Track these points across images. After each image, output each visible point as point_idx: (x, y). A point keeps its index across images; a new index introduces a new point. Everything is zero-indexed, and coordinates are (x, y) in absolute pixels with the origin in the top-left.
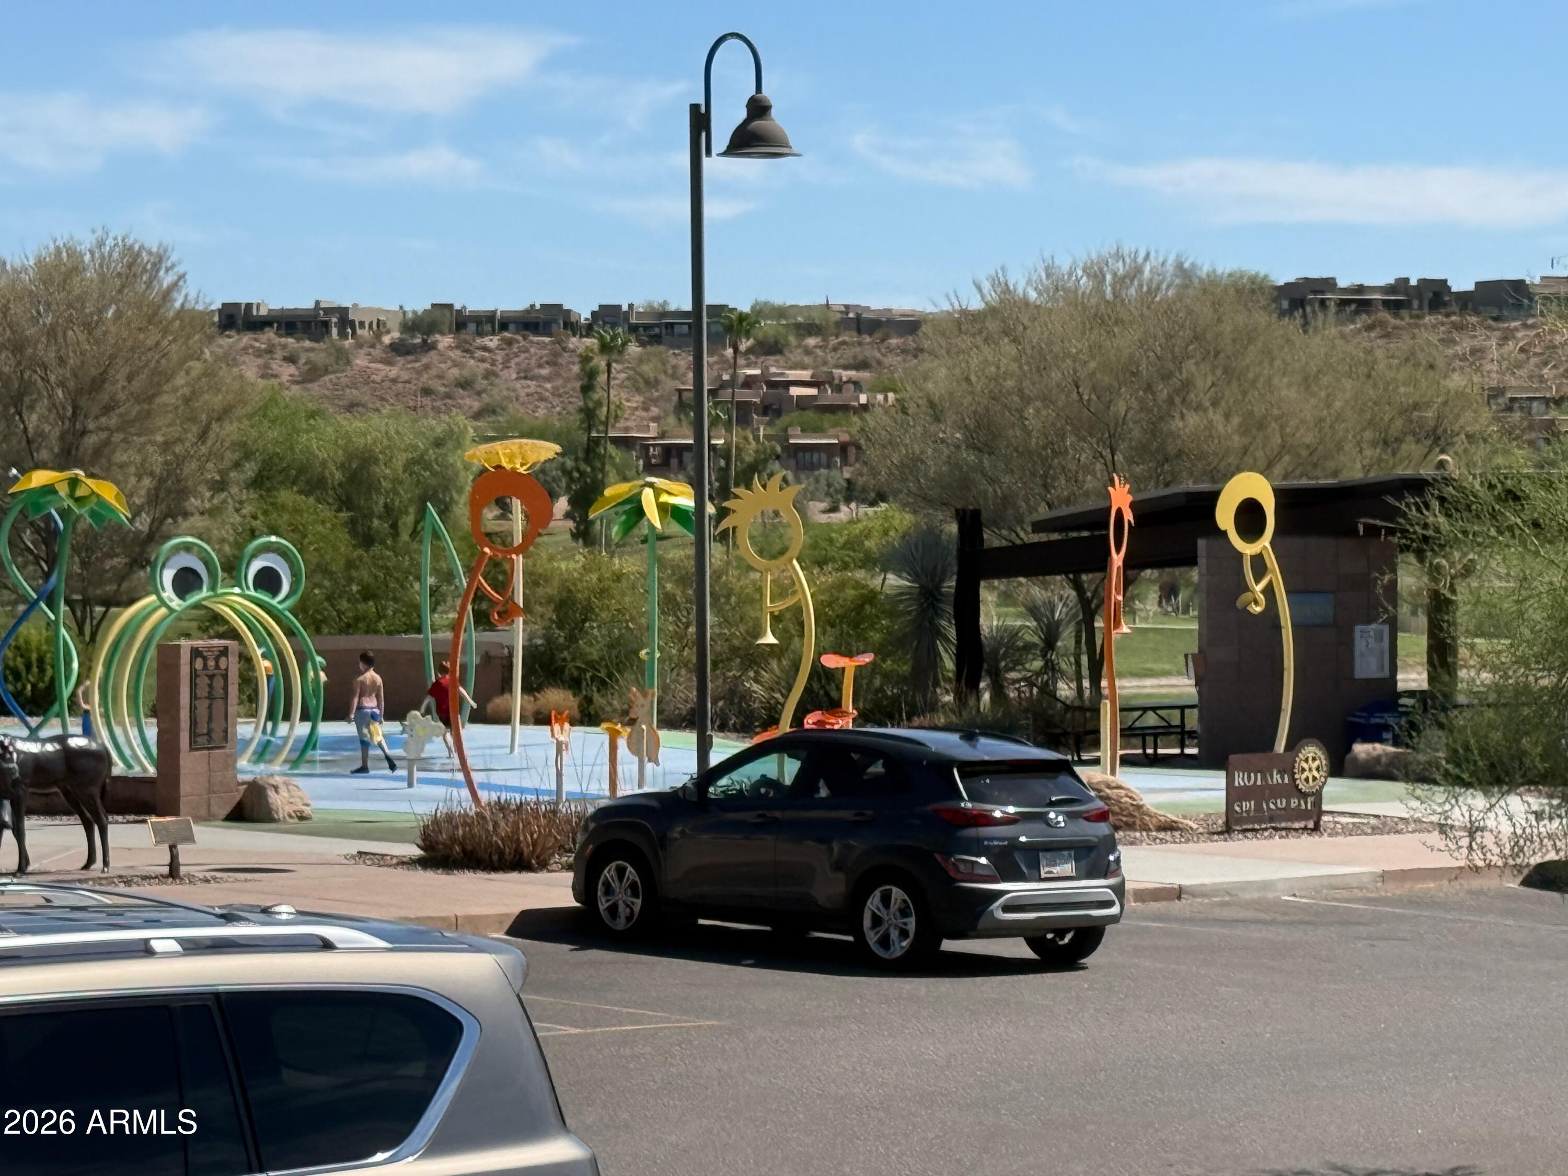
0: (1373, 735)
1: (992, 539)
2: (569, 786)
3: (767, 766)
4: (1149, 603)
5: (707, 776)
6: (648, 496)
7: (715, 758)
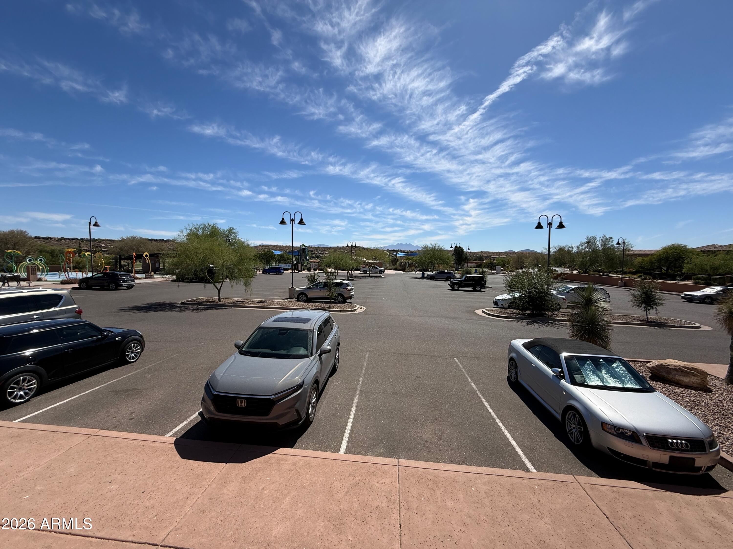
0: (158, 271)
1: (122, 257)
2: (78, 277)
3: (100, 275)
4: (138, 262)
5: (93, 276)
6: (86, 254)
7: (94, 274)
